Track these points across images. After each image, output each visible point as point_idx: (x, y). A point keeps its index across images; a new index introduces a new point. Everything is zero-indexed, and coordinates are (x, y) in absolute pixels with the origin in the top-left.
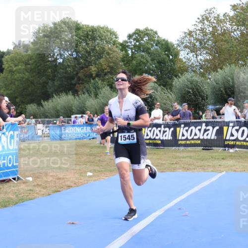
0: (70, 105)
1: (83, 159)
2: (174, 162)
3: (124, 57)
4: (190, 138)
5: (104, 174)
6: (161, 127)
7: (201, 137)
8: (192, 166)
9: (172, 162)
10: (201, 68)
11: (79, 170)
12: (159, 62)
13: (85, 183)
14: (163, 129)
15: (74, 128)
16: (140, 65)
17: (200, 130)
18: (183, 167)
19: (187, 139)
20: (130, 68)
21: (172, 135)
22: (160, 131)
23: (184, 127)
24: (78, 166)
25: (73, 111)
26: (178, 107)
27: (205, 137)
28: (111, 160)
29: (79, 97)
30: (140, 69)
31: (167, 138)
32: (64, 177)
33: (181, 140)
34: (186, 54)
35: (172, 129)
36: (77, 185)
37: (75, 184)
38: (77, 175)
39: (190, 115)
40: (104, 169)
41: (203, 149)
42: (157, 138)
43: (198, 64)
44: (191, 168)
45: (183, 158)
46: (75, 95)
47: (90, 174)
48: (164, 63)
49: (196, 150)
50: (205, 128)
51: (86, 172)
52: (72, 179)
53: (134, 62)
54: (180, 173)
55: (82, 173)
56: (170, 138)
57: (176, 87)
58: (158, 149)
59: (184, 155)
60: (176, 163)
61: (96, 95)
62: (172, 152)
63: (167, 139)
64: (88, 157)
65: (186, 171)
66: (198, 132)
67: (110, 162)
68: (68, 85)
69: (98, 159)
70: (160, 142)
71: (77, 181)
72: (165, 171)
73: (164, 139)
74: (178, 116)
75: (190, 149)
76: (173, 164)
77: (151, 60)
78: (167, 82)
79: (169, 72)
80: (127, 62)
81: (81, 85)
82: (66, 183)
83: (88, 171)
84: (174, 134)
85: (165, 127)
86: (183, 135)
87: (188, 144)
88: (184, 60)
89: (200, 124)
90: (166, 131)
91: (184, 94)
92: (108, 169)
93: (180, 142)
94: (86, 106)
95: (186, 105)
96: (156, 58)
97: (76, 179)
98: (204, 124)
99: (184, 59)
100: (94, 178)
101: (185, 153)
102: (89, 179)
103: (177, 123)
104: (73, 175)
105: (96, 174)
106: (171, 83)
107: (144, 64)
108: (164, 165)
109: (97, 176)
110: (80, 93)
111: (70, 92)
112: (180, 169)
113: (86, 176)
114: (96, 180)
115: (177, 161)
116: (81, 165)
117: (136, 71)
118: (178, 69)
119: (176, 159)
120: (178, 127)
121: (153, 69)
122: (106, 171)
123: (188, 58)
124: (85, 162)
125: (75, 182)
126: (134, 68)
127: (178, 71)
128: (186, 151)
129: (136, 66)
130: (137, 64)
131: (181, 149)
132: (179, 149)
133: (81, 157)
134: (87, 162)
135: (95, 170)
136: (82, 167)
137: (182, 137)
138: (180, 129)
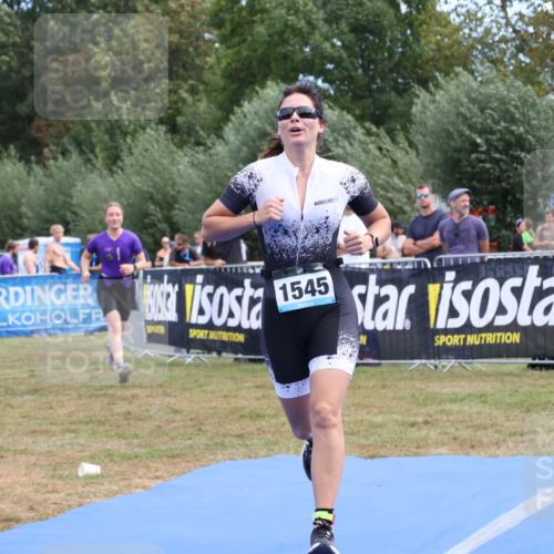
0: (12, 200)
1: (62, 412)
2: (420, 419)
3: (221, 11)
5: (147, 467)
6: (365, 282)
7: (524, 321)
8: (489, 431)
9: (412, 419)
10: (520, 49)
11: (50, 453)
12: (358, 29)
13: (70, 506)
14: (373, 289)
15: (28, 288)
16: (285, 42)
17: (517, 292)
18: (455, 439)
19: (468, 328)
20: (245, 53)
21: (409, 313)
22: (362, 298)
23: (456, 282)
24: (42, 438)
25: (25, 221)
26: (435, 204)
27: (540, 319)
28: (176, 412)
29: (45, 166)
30: (285, 57)
31: (388, 324)
33: (446, 331)
35: (410, 289)
36: (38, 512)
37: (32, 509)
38: (38, 476)
39: (480, 235)
40: (143, 451)
41: (533, 366)
43: (509, 33)
44: (485, 440)
45: (453, 401)
46: (28, 162)
47: (89, 469)
48: (379, 32)
49: (505, 368)
50: (538, 282)
51: (75, 463)
52: (19, 489)
53: (260, 29)
54: (443, 462)
55: (59, 464)
56: (402, 323)
57: (424, 124)
59: (458, 390)
60: (426, 423)
61: (114, 159)
62: (411, 379)
63: (390, 327)
64: (83, 401)
65: (467, 454)
66: (509, 300)
67: (169, 422)
69: (121, 408)
71: (39, 497)
72: (382, 452)
73: (380, 327)
74: (435, 239)
75: (480, 364)
77: (327, 21)
78: (390, 105)
79: (397, 68)
80: (233, 32)
83: (83, 459)
84: (418, 307)
85: (380, 283)
86: (453, 313)
87: (472, 347)
88: (455, 19)
89: (520, 267)
90: (387, 298)
91: (458, 150)
92: (164, 448)
93: (441, 340)
94: (74, 201)
95: (462, 197)
96: (345, 13)
97: (36, 491)
98: (533, 270)
99: (453, 16)
100: (107, 486)
101: (462, 383)
102: (88, 488)
103: (429, 265)
104: (26, 475)
105: (115, 468)
106: (405, 108)
107: (298, 35)
108: (379, 429)
109: (117, 475)
110: (51, 151)
111: (12, 147)
112: (443, 444)
113: (77, 476)
114: (115, 493)
115: (432, 412)
116: (53, 434)
117: (268, 65)
118: (431, 53)
119: (426, 406)
120: (434, 282)
121: (336, 54)
122: (153, 456)
123: (468, 11)
124: (71, 423)
125: (30, 500)
126: (260, 52)
127: (431, 63)
128: (464, 376)
129: (269, 43)
130: (270, 36)
131: (444, 367)
132: (436, 367)
133: (54, 404)
134: (81, 422)
135: (110, 455)
136: (59, 443)
137: (451, 320)
138: (441, 288)
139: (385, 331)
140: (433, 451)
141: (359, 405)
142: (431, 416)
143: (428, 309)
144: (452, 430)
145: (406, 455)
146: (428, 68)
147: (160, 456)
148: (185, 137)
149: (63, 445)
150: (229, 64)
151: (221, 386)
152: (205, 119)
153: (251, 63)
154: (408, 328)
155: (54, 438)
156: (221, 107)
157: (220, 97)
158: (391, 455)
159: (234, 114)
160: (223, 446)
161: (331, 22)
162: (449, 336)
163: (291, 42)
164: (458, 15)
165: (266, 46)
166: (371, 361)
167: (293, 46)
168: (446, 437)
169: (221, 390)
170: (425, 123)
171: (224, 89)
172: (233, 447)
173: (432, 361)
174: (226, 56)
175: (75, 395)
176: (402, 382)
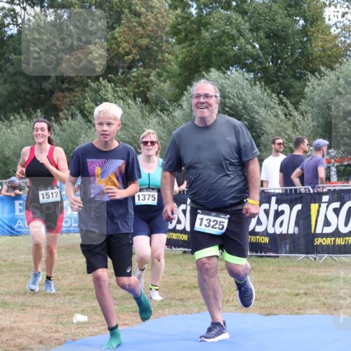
1: (65, 282)
2: (302, 292)
4: (344, 230)
6: (269, 202)
11: (56, 308)
14: (274, 206)
18: (324, 304)
19: (337, 233)
20: (194, 52)
22: (267, 212)
29: (60, 124)
30: (221, 54)
31: (283, 230)
32: (14, 325)
33: (322, 235)
34: (340, 15)
35: (298, 207)
37: (41, 342)
42: (259, 229)
45: (325, 281)
47: (80, 318)
51: (71, 315)
52: (33, 330)
53: (206, 34)
55: (62, 315)
56: (292, 229)
58: (261, 259)
59: (329, 274)
60: (306, 294)
62: (298, 266)
63: (285, 232)
65: (332, 314)
68: (33, 95)
70: (266, 240)
71: (46, 335)
72: (275, 312)
73: (278, 232)
75: (345, 258)
76: (297, 295)
77: (251, 30)
78: (291, 87)
79: (296, 63)
80: (186, 36)
81: (66, 94)
82: (18, 340)
83: (76, 312)
84: (304, 219)
85: (279, 202)
86: (327, 223)
87: (340, 246)
90: (282, 212)
93: (318, 241)
96: (263, 25)
97: (45, 331)
99: (334, 28)
100: (91, 329)
101: (332, 269)
102: (79, 330)
103: (312, 192)
104: (38, 321)
105: (98, 318)
106: (301, 89)
107: (231, 39)
108: (274, 298)
109: (99, 322)
110: (64, 113)
111: (39, 111)
112: (316, 308)
113: (72, 323)
114: (97, 334)
115: (310, 287)
116: (59, 296)
117: (210, 59)
118: (319, 53)
119: (307, 283)
120: (315, 203)
121: (255, 53)
122: (123, 311)
123: (344, 25)
124: (71, 289)
125: (40, 337)
126: (204, 50)
127: (318, 59)
128: (333, 265)
129: (211, 44)
130: (212, 39)
131: (320, 259)
132: (315, 259)
133: (60, 277)
134: (77, 289)
135: (95, 310)
136: (62, 302)
137: (325, 228)
138: (320, 206)
139: (281, 234)
140: (309, 311)
141: (262, 282)
142: (309, 290)
143: (310, 221)
144: (323, 299)
145: (291, 314)
146: (316, 63)
147: (127, 311)
148: (154, 106)
149: (64, 303)
150: (184, 58)
151: (171, 269)
152: (168, 94)
153: (199, 57)
154: (296, 233)
155: (58, 299)
156: (178, 86)
157: (178, 80)
158: (281, 313)
159: (187, 91)
160: (170, 305)
161: (253, 31)
162: (324, 239)
163: (226, 44)
164: (337, 28)
165: (209, 45)
166: (272, 254)
167: (227, 46)
168: (318, 303)
169: (172, 271)
170: (313, 99)
171: (180, 75)
172: (176, 306)
173: (313, 255)
174: (182, 53)
175: (74, 272)
176: (292, 268)
